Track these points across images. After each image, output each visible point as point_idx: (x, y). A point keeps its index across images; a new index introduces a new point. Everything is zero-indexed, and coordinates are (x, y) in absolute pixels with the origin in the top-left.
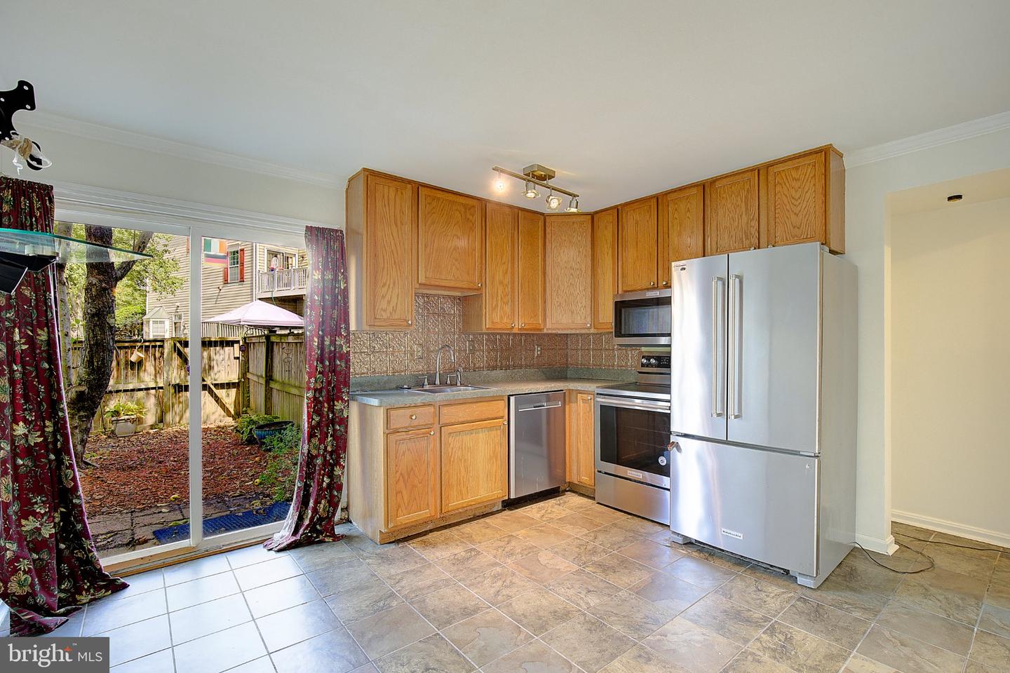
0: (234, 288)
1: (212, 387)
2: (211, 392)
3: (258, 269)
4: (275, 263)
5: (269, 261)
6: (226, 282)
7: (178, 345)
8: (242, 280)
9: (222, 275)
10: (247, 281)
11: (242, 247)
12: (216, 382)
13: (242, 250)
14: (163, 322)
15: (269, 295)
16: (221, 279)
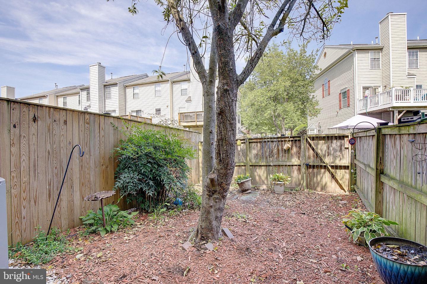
0: (345, 110)
1: (330, 168)
2: (329, 171)
3: (357, 98)
4: (367, 92)
5: (364, 93)
6: (340, 108)
7: (309, 140)
8: (349, 106)
9: (339, 105)
10: (351, 106)
11: (348, 89)
12: (333, 165)
13: (349, 90)
14: (314, 130)
15: (364, 111)
16: (338, 107)
